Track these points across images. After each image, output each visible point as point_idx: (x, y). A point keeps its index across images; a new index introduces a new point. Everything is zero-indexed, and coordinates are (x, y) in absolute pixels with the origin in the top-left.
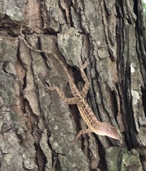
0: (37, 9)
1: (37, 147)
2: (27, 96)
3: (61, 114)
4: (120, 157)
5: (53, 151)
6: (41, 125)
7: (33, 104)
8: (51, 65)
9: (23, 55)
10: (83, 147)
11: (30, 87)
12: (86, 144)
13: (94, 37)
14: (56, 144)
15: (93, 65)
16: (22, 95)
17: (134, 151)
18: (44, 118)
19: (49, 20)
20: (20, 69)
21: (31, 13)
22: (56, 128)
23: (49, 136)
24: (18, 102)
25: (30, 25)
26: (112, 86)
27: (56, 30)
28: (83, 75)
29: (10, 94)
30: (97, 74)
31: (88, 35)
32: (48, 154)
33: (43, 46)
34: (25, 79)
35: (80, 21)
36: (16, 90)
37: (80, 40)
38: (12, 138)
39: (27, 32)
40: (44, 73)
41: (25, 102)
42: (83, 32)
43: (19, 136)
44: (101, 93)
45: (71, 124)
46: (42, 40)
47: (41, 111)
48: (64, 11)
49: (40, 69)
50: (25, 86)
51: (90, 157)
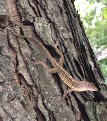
2: (20, 72)
3: (48, 82)
5: (49, 111)
6: (35, 92)
7: (26, 77)
8: (34, 47)
9: (12, 41)
11: (21, 65)
12: (69, 102)
13: (58, 24)
14: (49, 105)
15: (62, 44)
16: (17, 71)
18: (36, 86)
19: (25, 14)
20: (11, 52)
21: (10, 11)
22: (47, 93)
23: (43, 100)
24: (16, 77)
25: (12, 20)
27: (32, 21)
31: (54, 24)
32: (46, 113)
33: (25, 34)
34: (16, 59)
36: (12, 68)
37: (49, 27)
40: (30, 53)
41: (20, 76)
42: (50, 21)
44: (71, 63)
46: (24, 29)
47: (33, 81)
48: (33, 8)
49: (26, 50)
50: (17, 64)
51: (75, 112)
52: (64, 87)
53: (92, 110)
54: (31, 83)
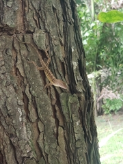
0: (22, 20)
1: (24, 93)
2: (17, 67)
3: (36, 76)
4: (68, 98)
5: (32, 95)
6: (25, 82)
7: (21, 71)
8: (30, 50)
9: (15, 45)
10: (47, 93)
11: (19, 62)
12: (49, 91)
13: (52, 33)
14: (33, 92)
15: (52, 49)
16: (15, 66)
17: (75, 94)
18: (27, 78)
19: (28, 26)
20: (14, 52)
21: (18, 22)
22: (33, 83)
23: (30, 88)
24: (14, 70)
25: (18, 29)
26: (62, 59)
27: (32, 31)
28: (47, 54)
29: (9, 66)
30: (54, 54)
31: (49, 33)
32: (30, 97)
33: (26, 40)
34: (16, 57)
35: (44, 25)
36: (12, 64)
37: (45, 36)
38: (11, 89)
39: (17, 33)
40: (26, 54)
41: (17, 69)
42: (46, 31)
43: (15, 88)
44: (56, 64)
45: (41, 81)
46: (25, 37)
47: (25, 74)
48: (36, 21)
49: (24, 52)
50: (16, 61)
51: (51, 99)
52: (47, 81)
53: (65, 99)
54: (23, 76)
